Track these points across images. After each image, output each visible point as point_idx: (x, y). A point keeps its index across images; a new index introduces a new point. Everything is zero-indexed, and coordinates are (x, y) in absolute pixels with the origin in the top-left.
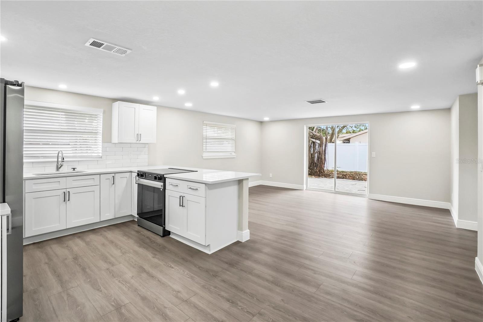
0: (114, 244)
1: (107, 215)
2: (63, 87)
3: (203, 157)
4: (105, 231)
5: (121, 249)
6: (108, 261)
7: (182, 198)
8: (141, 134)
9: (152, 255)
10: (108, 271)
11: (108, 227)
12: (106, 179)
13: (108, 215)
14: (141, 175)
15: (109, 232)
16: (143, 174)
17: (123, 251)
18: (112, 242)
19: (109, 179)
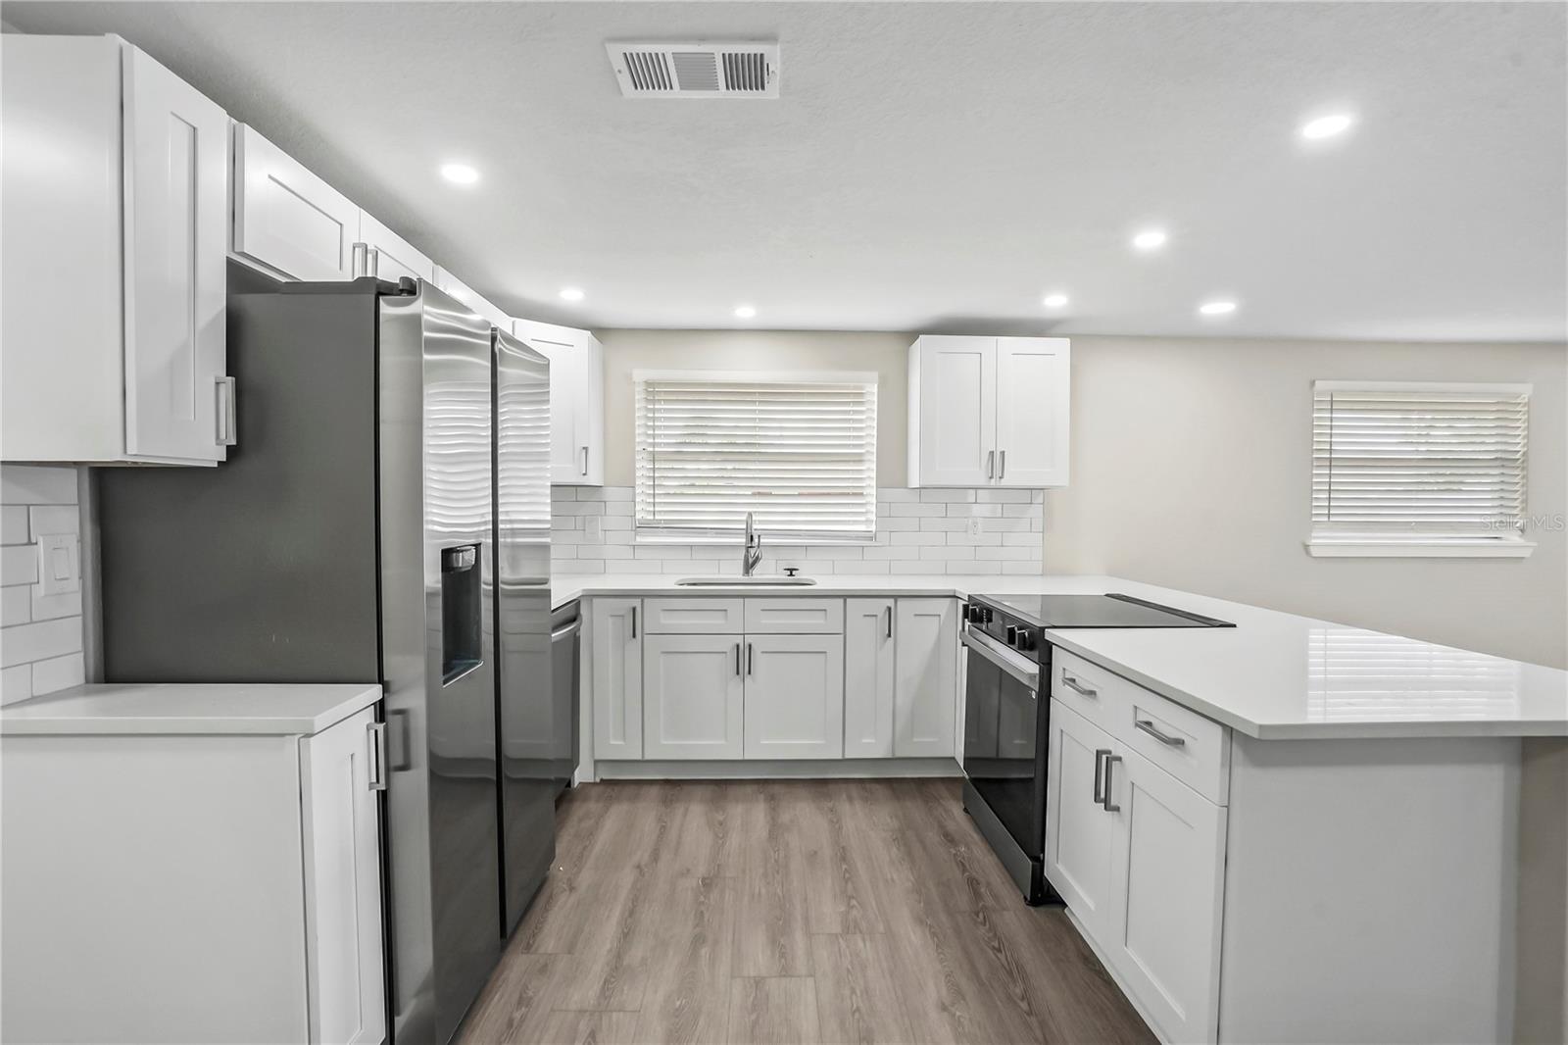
0: (844, 867)
1: (864, 741)
2: (745, 313)
3: (1312, 549)
4: (850, 799)
5: (854, 902)
6: (782, 942)
7: (1105, 762)
8: (1003, 453)
9: (944, 991)
10: (753, 995)
11: (868, 786)
12: (865, 616)
13: (870, 744)
14: (978, 613)
15: (858, 805)
16: (981, 610)
17: (854, 912)
18: (843, 856)
19: (876, 616)
